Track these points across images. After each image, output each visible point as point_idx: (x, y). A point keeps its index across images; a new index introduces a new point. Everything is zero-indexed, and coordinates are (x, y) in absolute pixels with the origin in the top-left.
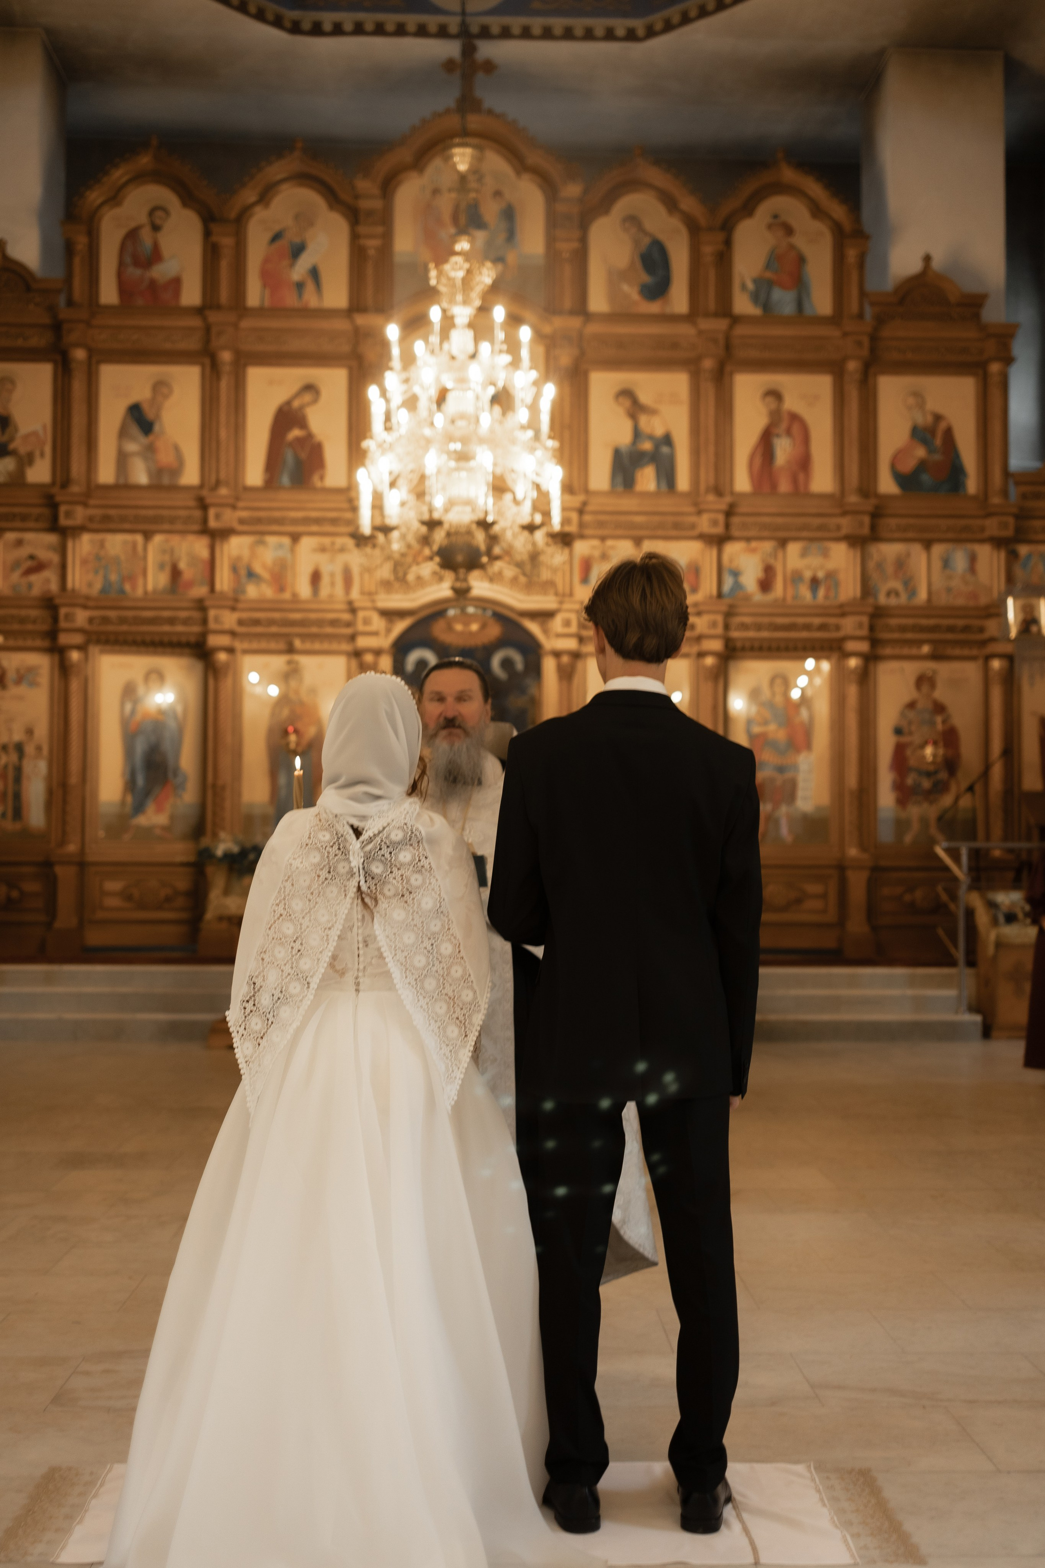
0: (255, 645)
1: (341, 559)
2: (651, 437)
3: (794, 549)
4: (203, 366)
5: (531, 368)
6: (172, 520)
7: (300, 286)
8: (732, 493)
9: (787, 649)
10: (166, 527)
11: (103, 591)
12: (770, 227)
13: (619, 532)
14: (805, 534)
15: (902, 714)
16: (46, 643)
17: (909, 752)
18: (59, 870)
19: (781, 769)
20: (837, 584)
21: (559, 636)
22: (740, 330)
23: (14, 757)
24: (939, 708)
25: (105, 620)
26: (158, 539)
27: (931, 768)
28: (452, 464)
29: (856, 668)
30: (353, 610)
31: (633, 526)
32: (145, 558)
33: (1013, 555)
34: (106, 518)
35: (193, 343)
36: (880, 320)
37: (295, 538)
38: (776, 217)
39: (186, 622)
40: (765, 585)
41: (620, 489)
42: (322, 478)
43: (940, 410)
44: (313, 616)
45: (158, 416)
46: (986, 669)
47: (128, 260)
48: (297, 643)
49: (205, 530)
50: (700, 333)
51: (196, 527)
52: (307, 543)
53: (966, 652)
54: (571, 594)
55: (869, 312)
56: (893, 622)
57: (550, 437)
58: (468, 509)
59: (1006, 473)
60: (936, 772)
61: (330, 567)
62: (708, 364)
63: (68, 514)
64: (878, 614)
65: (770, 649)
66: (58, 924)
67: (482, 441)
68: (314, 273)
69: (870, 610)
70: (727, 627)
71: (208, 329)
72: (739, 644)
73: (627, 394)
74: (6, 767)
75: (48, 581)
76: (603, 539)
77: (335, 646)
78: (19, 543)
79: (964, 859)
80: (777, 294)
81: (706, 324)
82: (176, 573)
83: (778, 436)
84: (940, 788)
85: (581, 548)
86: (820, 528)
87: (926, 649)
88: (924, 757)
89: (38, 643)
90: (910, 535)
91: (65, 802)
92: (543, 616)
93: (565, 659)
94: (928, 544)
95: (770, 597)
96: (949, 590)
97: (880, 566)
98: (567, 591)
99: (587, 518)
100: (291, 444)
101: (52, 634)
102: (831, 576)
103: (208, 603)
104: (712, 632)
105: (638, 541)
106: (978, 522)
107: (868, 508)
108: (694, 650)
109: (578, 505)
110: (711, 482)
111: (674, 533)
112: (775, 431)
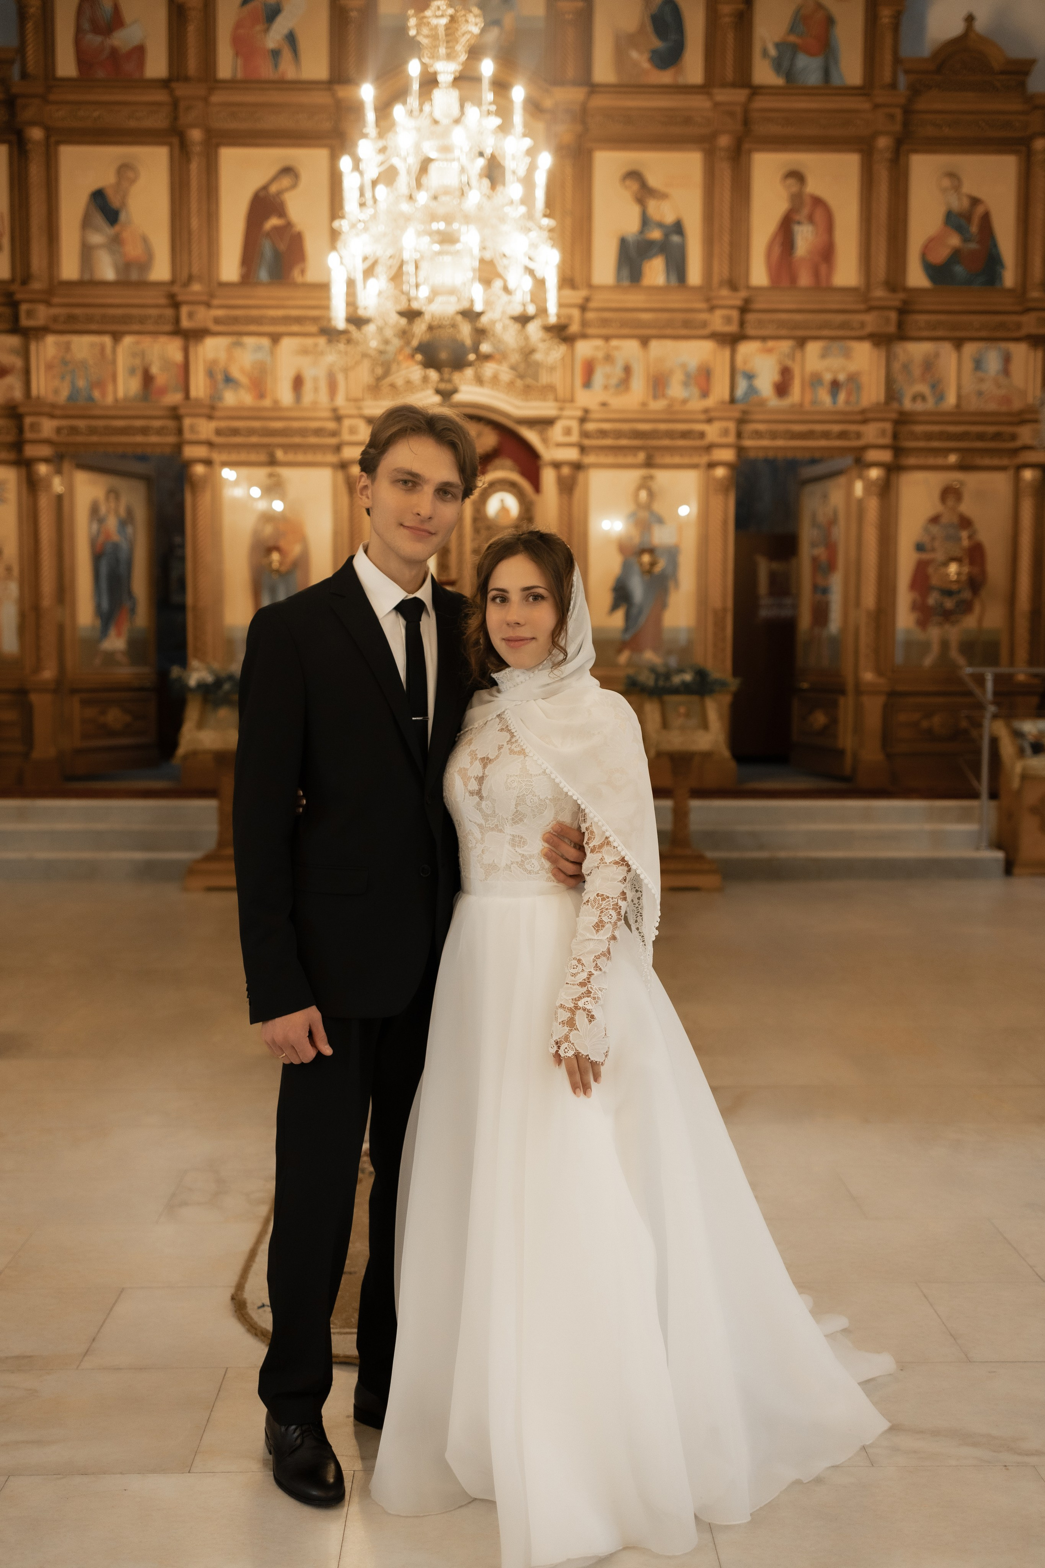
0: (234, 457)
1: (322, 361)
2: (660, 225)
3: (813, 348)
4: (170, 145)
5: (525, 135)
6: (142, 320)
7: (276, 54)
8: (748, 287)
10: (136, 327)
11: (70, 398)
13: (625, 331)
14: (825, 333)
15: (926, 530)
16: (12, 456)
17: (931, 570)
18: (34, 698)
20: (859, 388)
21: (560, 445)
22: (760, 103)
24: (965, 523)
25: (74, 430)
26: (128, 340)
27: (955, 587)
28: (436, 247)
29: (877, 479)
30: (338, 418)
31: (639, 324)
32: (114, 362)
34: (71, 318)
35: (159, 121)
36: (915, 91)
37: (275, 338)
39: (160, 431)
40: (782, 389)
41: (626, 283)
42: (303, 272)
43: (976, 194)
44: (296, 424)
45: (124, 204)
46: (1017, 479)
47: (86, 26)
48: (280, 454)
49: (177, 331)
50: (717, 105)
51: (168, 328)
52: (287, 344)
53: (996, 462)
54: (572, 400)
55: (904, 81)
56: (919, 429)
57: (545, 216)
58: (453, 299)
60: (959, 592)
61: (314, 371)
62: (724, 141)
63: (30, 314)
64: (903, 420)
66: (36, 755)
67: (467, 219)
68: (291, 39)
69: (894, 416)
70: (739, 435)
71: (175, 104)
73: (634, 175)
75: (11, 388)
77: (319, 458)
79: (989, 685)
80: (802, 61)
81: (723, 95)
82: (148, 379)
83: (799, 223)
84: (965, 607)
85: (584, 349)
86: (843, 326)
87: (953, 459)
88: (948, 575)
89: (4, 455)
90: (940, 333)
91: (38, 626)
92: (543, 423)
93: (566, 471)
94: (958, 343)
95: (787, 402)
96: (980, 393)
97: (906, 367)
98: (568, 397)
99: (590, 315)
100: (268, 235)
101: (18, 445)
102: (853, 379)
103: (182, 411)
104: (724, 440)
105: (645, 341)
106: (1015, 318)
107: (897, 303)
108: (704, 460)
109: (579, 301)
110: (726, 274)
111: (684, 332)
112: (797, 217)
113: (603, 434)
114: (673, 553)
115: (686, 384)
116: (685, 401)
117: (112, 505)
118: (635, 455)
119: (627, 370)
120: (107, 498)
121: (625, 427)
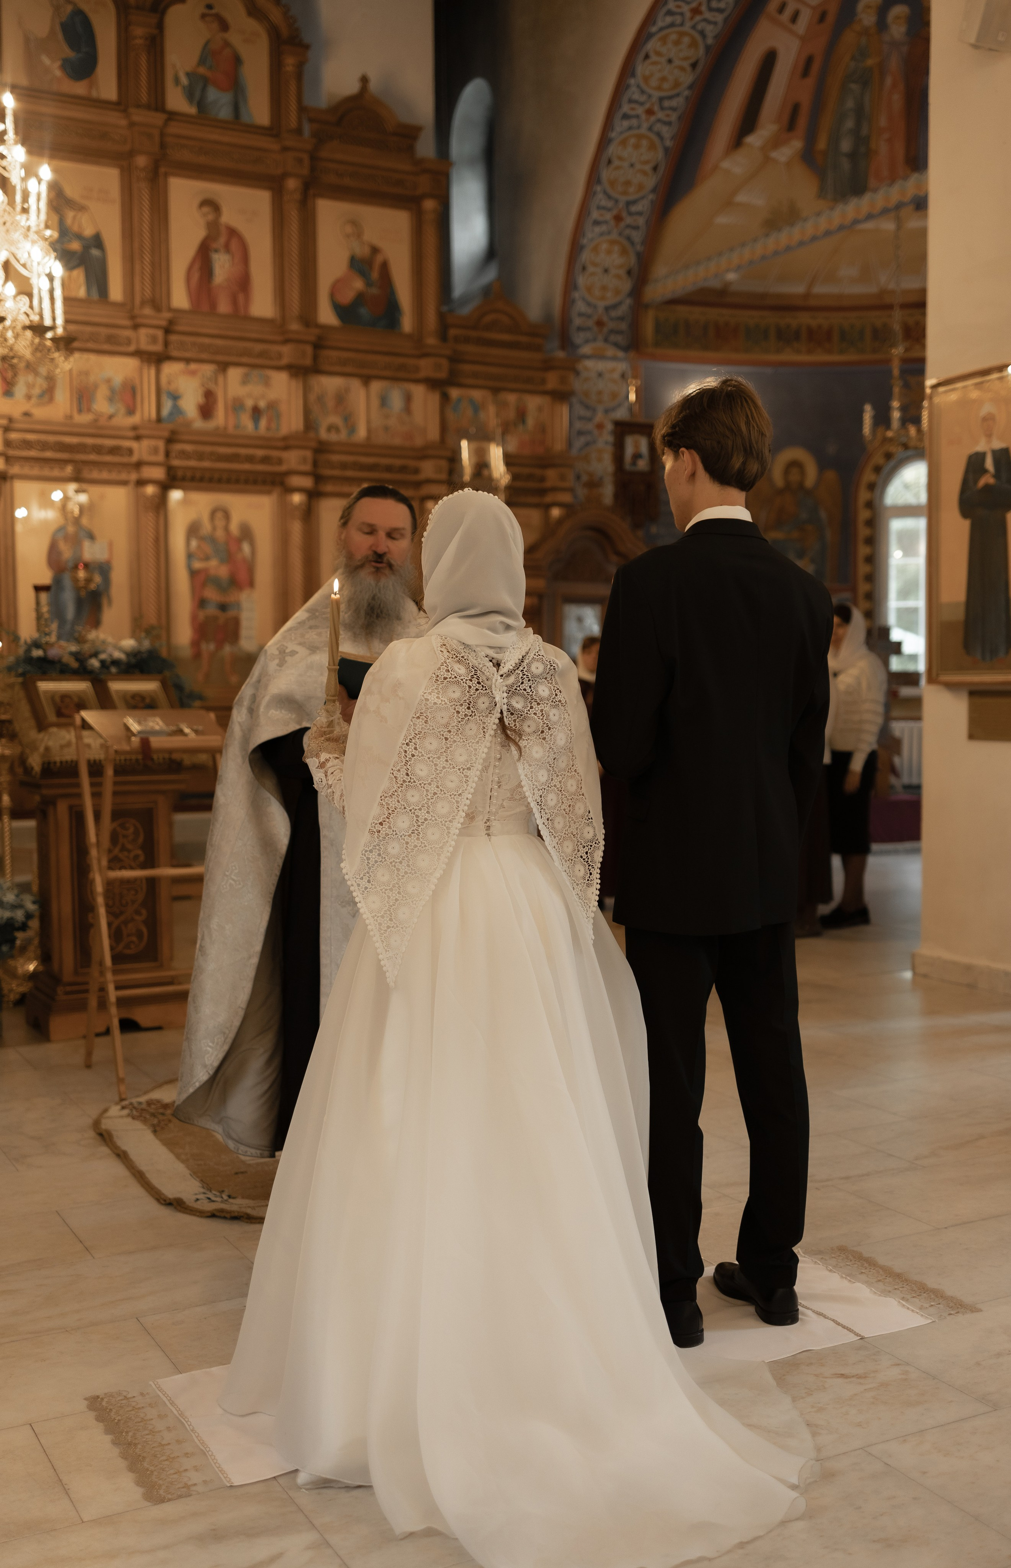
2: (79, 237)
3: (234, 374)
8: (170, 309)
9: (229, 481)
12: (203, 16)
14: (245, 360)
19: (223, 607)
20: (278, 416)
22: (174, 129)
29: (300, 504)
33: (445, 398)
36: (318, 139)
38: (210, 7)
40: (206, 411)
43: (375, 243)
50: (132, 125)
55: (307, 129)
56: (335, 458)
62: (141, 161)
64: (321, 449)
65: (211, 480)
69: (312, 444)
70: (167, 454)
72: (180, 474)
80: (212, 94)
81: (139, 116)
83: (216, 251)
86: (261, 355)
90: (349, 370)
94: (366, 380)
95: (210, 425)
96: (386, 429)
97: (320, 399)
102: (273, 406)
104: (153, 458)
106: (414, 361)
107: (310, 338)
108: (134, 476)
110: (148, 293)
111: (106, 347)
112: (214, 245)
113: (28, 445)
114: (104, 569)
115: (111, 400)
116: (111, 417)
118: (63, 468)
119: (50, 381)
121: (51, 439)
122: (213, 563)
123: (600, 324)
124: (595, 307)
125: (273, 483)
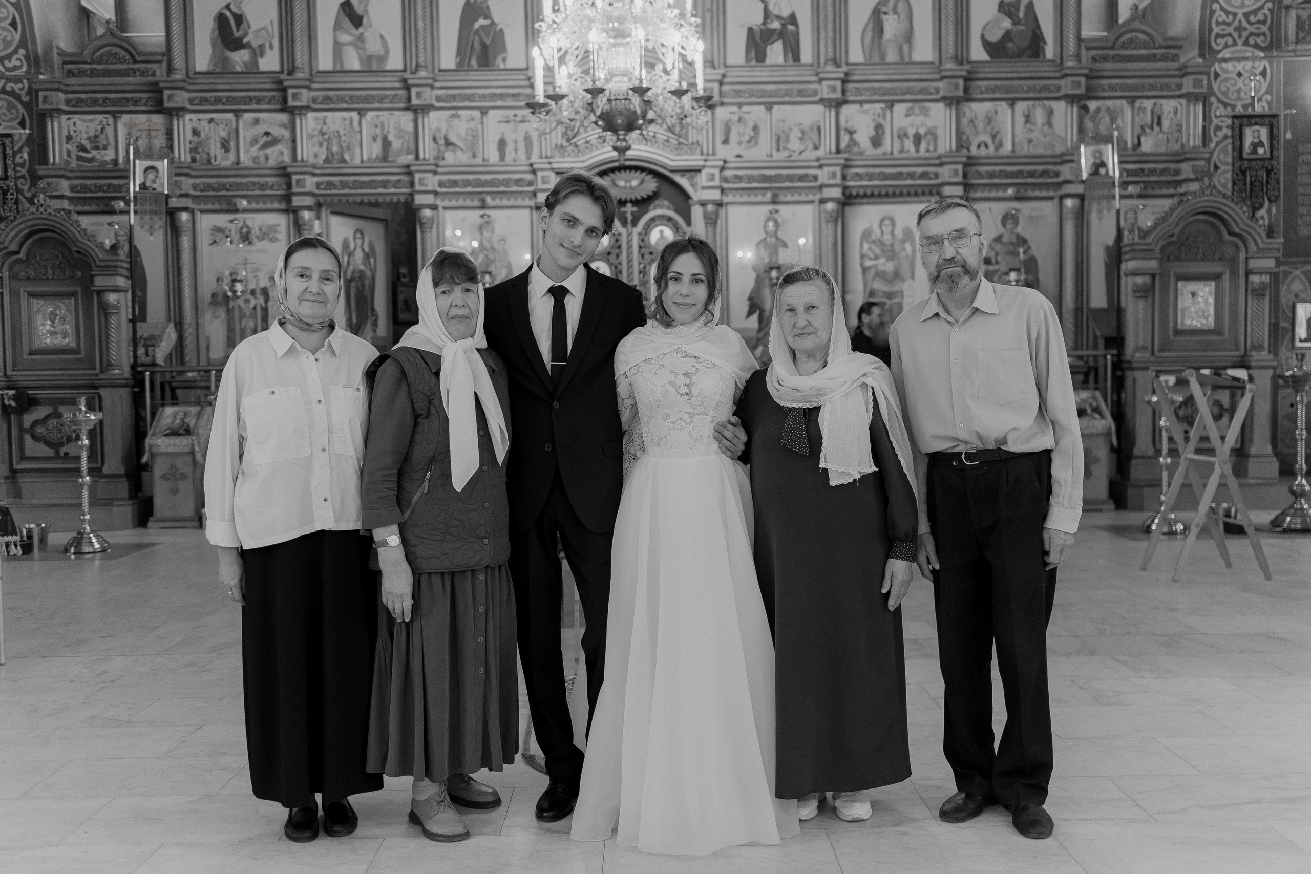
0: (454, 203)
1: (523, 127)
2: (778, 18)
3: (900, 109)
6: (382, 100)
8: (847, 64)
9: (894, 195)
10: (377, 105)
11: (326, 161)
13: (754, 99)
14: (908, 97)
16: (283, 206)
17: (996, 279)
19: (889, 295)
20: (936, 139)
21: (704, 188)
23: (261, 300)
24: (1022, 241)
25: (330, 185)
26: (370, 114)
28: (612, 41)
31: (764, 94)
32: (360, 131)
33: (1084, 110)
34: (327, 99)
37: (484, 111)
39: (396, 184)
40: (876, 142)
41: (753, 63)
42: (504, 60)
44: (501, 177)
45: (366, 11)
46: (1061, 206)
48: (489, 200)
49: (409, 108)
51: (402, 105)
52: (493, 115)
53: (1044, 193)
54: (714, 154)
57: (693, 16)
58: (626, 79)
59: (1079, 39)
61: (514, 135)
63: (295, 96)
64: (970, 163)
65: (879, 195)
67: (635, 20)
69: (964, 160)
70: (844, 178)
72: (854, 192)
74: (255, 308)
76: (740, 105)
77: (519, 202)
78: (257, 121)
82: (386, 144)
83: (886, 13)
85: (722, 113)
86: (921, 92)
87: (1010, 192)
88: (1009, 282)
89: (276, 205)
90: (997, 95)
92: (692, 172)
94: (1012, 102)
95: (880, 151)
96: (1030, 141)
97: (972, 121)
98: (711, 151)
99: (726, 88)
100: (477, 32)
101: (287, 198)
103: (413, 168)
104: (832, 182)
105: (769, 107)
106: (1055, 82)
107: (964, 73)
108: (818, 197)
109: (719, 77)
110: (831, 54)
111: (799, 99)
112: (884, 9)
113: (739, 178)
115: (801, 139)
116: (801, 152)
117: (359, 241)
118: (764, 195)
119: (755, 128)
120: (355, 238)
121: (756, 173)
122: (882, 260)
123: (1239, 29)
124: (1235, 15)
125: (931, 194)
